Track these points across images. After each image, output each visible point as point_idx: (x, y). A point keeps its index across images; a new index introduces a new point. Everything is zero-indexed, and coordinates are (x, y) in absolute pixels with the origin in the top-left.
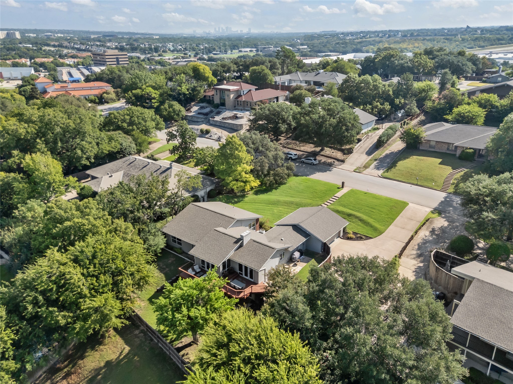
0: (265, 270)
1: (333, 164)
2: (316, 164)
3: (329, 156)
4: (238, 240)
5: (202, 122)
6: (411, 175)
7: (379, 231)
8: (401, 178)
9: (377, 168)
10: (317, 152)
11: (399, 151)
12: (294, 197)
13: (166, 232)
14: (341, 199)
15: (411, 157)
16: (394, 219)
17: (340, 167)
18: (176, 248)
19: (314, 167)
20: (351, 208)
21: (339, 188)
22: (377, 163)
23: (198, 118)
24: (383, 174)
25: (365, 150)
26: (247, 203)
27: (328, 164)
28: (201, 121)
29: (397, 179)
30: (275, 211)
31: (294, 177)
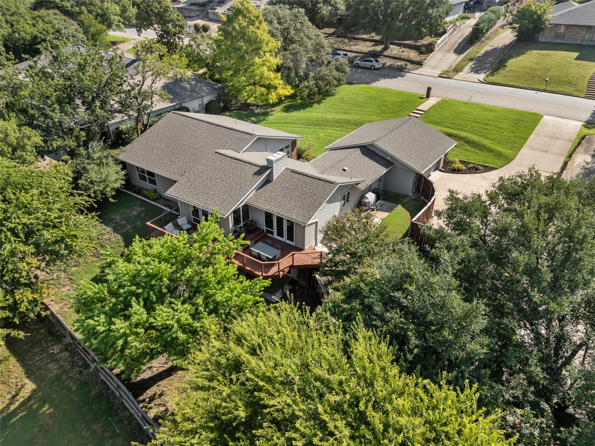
0: (316, 223)
1: (405, 68)
2: (378, 69)
3: (398, 56)
4: (262, 170)
5: (198, 17)
6: (533, 77)
7: (506, 157)
8: (517, 82)
9: (476, 70)
10: (378, 52)
11: (506, 47)
12: (350, 114)
13: (124, 159)
14: (427, 114)
15: (528, 53)
16: (525, 139)
17: (416, 71)
18: (147, 190)
19: (376, 72)
20: (449, 125)
21: (422, 98)
22: (474, 64)
23: (191, 10)
24: (485, 79)
25: (453, 46)
26: (273, 123)
27: (397, 68)
28: (195, 15)
29: (511, 83)
30: (321, 134)
31: (347, 86)
